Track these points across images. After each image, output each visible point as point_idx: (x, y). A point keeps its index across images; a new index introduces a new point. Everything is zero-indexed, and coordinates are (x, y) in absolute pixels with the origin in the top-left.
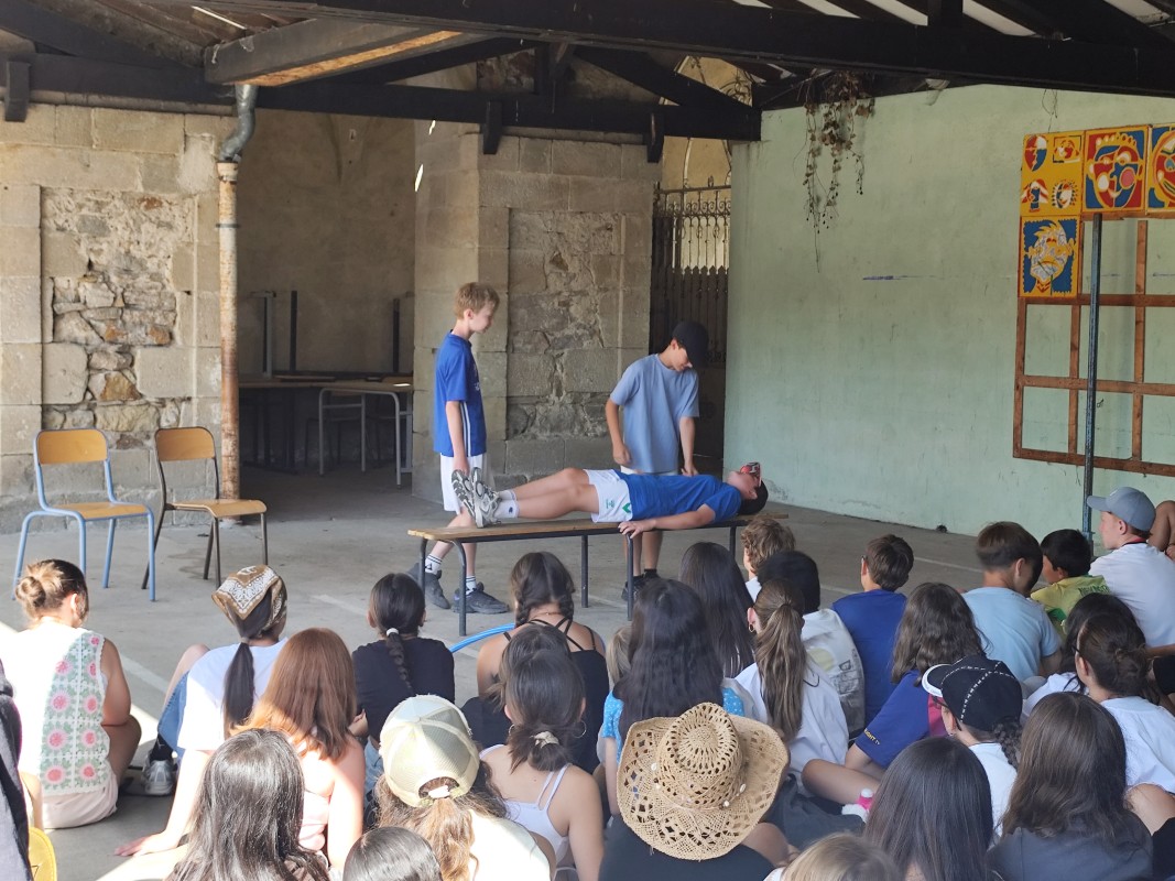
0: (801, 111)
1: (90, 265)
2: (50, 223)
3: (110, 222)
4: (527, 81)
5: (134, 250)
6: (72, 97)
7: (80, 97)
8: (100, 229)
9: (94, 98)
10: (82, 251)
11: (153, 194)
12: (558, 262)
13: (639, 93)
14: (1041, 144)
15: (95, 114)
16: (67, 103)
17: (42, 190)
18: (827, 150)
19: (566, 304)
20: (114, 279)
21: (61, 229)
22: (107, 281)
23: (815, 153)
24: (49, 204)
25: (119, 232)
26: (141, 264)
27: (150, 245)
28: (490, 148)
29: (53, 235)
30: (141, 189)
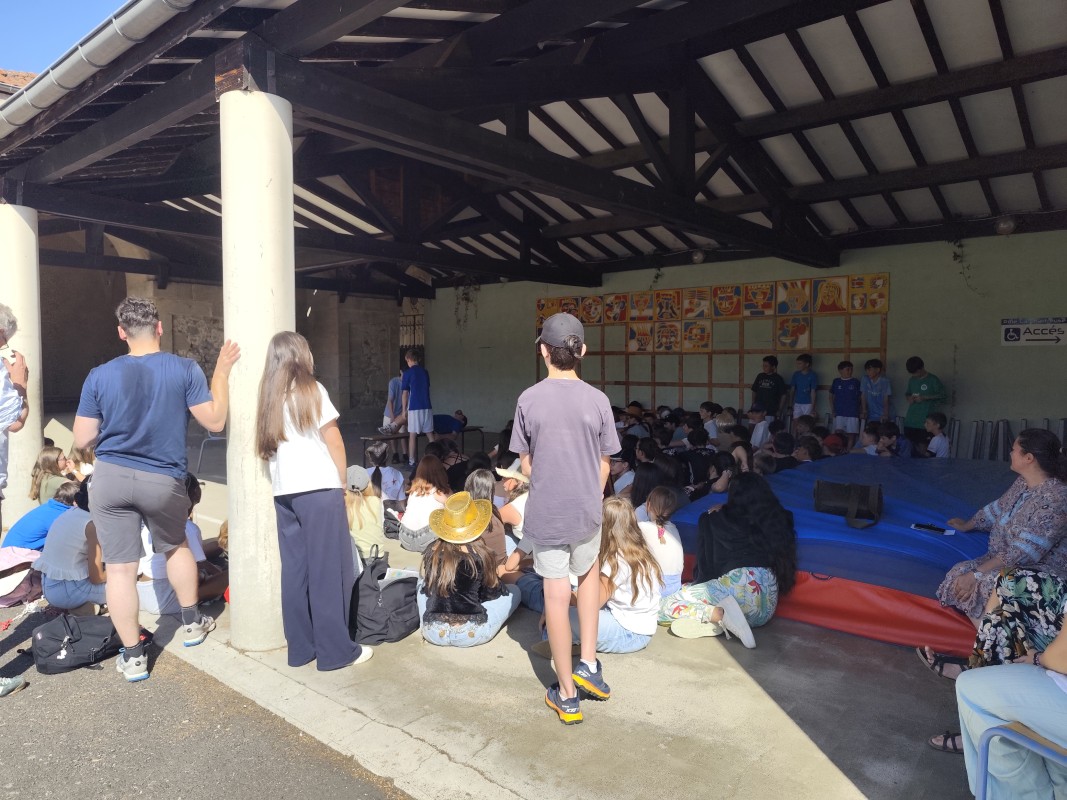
0: (452, 289)
1: (192, 346)
2: (176, 329)
3: (199, 329)
4: (354, 276)
5: (208, 339)
6: (184, 280)
7: (187, 280)
8: (195, 331)
9: (193, 280)
10: (189, 340)
11: (216, 318)
12: (366, 343)
13: (393, 281)
14: (543, 302)
15: (194, 286)
16: (182, 282)
17: (173, 316)
18: (463, 303)
19: (370, 358)
20: (201, 351)
21: (180, 331)
22: (198, 352)
23: (459, 304)
24: (175, 321)
25: (203, 332)
26: (212, 345)
27: (215, 338)
28: (342, 300)
29: (177, 334)
30: (211, 316)
